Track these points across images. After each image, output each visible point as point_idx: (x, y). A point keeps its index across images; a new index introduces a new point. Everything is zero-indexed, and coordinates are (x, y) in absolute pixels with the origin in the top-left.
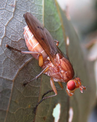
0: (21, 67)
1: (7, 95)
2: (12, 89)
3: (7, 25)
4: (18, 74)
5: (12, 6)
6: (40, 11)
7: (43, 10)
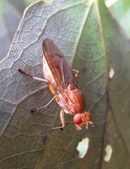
0: (32, 93)
1: (5, 118)
2: (12, 113)
3: (26, 49)
4: (26, 100)
5: (40, 30)
6: (75, 38)
7: (78, 37)
